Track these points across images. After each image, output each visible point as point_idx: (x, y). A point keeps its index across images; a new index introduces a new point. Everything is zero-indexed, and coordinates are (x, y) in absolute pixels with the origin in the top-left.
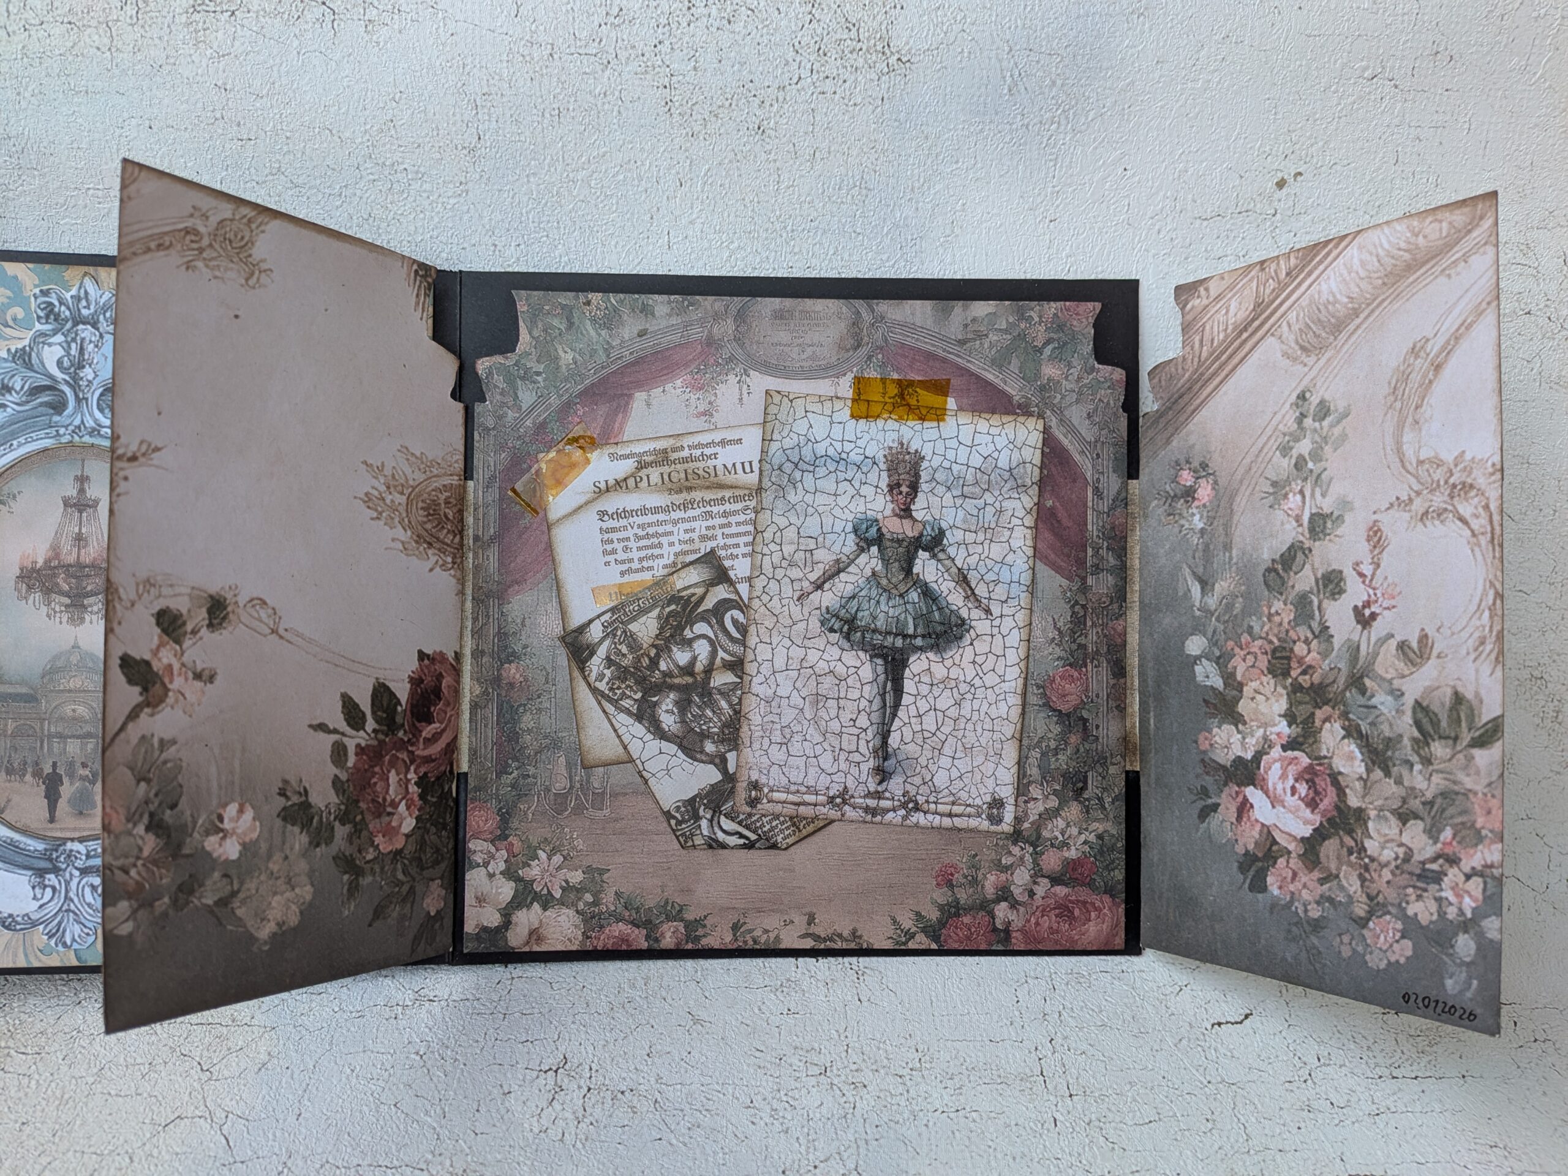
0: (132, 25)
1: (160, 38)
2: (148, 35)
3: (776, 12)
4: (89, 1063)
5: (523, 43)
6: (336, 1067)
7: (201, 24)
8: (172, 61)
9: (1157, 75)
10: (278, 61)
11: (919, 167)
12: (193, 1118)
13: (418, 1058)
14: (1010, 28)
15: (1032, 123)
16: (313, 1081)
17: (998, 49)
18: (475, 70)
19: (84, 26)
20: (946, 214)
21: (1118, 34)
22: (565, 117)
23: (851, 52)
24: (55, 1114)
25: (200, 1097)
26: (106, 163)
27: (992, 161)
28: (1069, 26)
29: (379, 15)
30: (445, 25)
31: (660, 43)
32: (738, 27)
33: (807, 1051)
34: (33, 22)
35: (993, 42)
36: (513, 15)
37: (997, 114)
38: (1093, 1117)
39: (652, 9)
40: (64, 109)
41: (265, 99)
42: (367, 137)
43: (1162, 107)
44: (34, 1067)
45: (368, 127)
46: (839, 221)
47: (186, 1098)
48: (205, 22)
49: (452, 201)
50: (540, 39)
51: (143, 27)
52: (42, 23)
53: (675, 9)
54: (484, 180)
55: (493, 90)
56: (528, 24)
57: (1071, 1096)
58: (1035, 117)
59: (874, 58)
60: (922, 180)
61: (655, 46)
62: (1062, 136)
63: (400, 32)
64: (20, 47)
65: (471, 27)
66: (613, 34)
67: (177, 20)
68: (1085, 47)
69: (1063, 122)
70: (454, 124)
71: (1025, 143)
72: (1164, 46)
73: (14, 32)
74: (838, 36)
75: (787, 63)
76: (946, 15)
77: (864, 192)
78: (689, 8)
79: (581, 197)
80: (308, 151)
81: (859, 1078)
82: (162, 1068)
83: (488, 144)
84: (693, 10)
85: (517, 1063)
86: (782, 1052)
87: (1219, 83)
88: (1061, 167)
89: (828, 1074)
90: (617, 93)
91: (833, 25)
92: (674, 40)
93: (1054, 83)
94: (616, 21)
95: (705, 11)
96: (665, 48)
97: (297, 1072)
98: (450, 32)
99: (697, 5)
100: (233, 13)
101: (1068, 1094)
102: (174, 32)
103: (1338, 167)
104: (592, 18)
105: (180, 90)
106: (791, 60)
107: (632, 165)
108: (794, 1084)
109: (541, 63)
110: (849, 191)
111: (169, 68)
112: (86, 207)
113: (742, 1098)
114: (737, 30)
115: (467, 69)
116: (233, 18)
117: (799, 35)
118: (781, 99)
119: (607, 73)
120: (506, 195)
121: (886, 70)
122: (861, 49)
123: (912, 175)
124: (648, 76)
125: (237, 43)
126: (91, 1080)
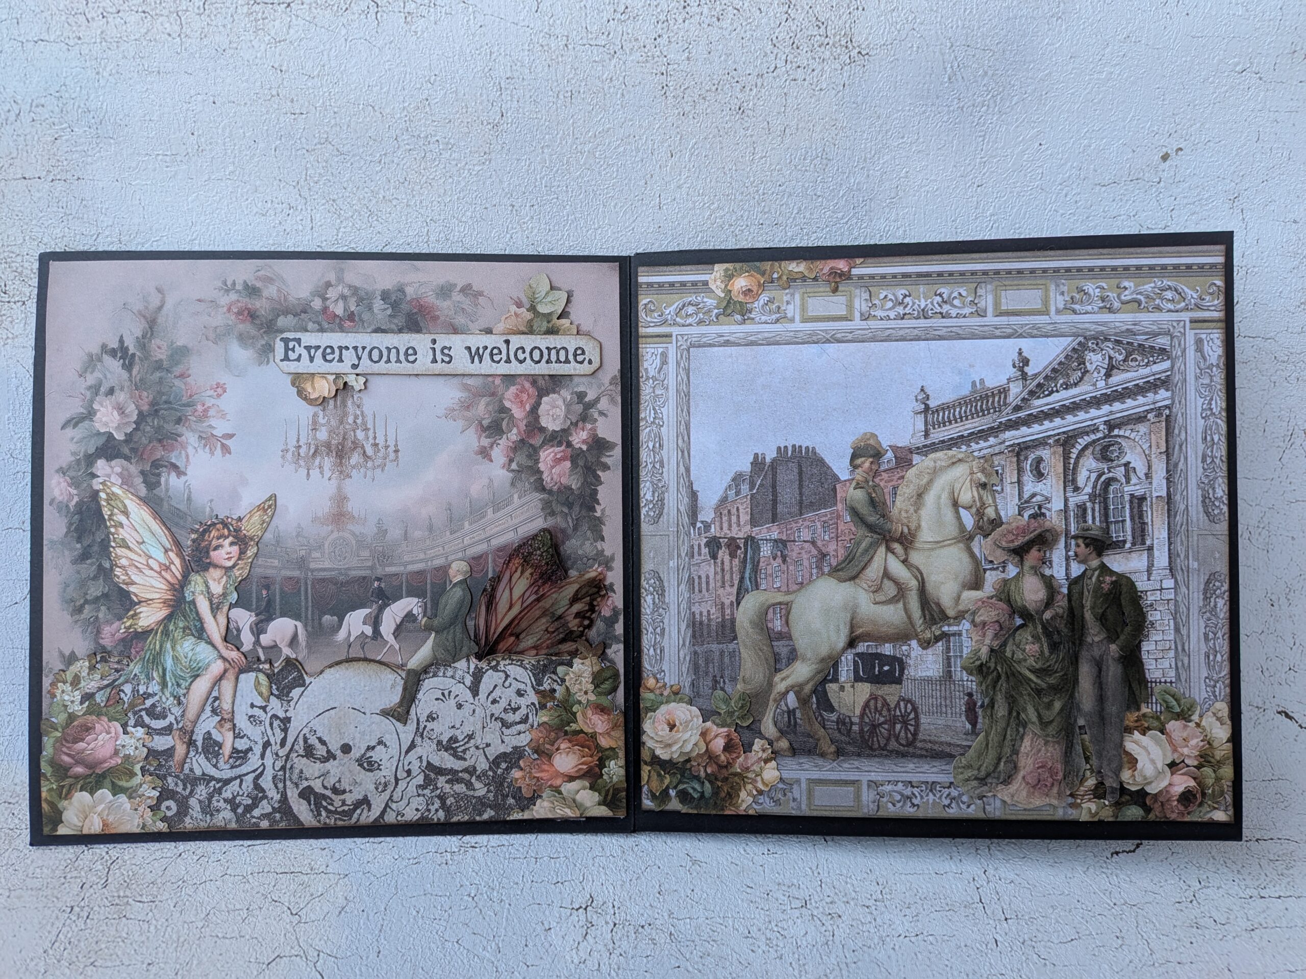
0: (200, 15)
1: (224, 26)
2: (214, 23)
3: (758, 12)
4: (196, 910)
5: (542, 35)
6: (403, 910)
7: (260, 14)
8: (235, 45)
9: (1070, 67)
10: (328, 46)
11: (871, 141)
12: (290, 957)
13: (470, 899)
14: (952, 27)
15: (966, 106)
16: (386, 922)
17: (942, 44)
18: (500, 58)
19: (156, 15)
20: (892, 180)
21: (1040, 34)
22: (577, 98)
23: (820, 46)
24: (174, 954)
25: (294, 938)
26: (174, 133)
27: (932, 136)
28: (1000, 27)
29: (417, 8)
30: (475, 18)
31: (659, 36)
32: (725, 24)
33: (789, 887)
34: (110, 10)
35: (938, 39)
36: (534, 10)
37: (938, 98)
38: (1026, 937)
39: (653, 7)
40: (138, 87)
41: (316, 79)
42: (405, 113)
43: (1072, 94)
44: (151, 914)
45: (406, 104)
46: (803, 186)
47: (282, 940)
48: (264, 13)
49: (477, 168)
50: (557, 32)
51: (209, 16)
52: (119, 12)
53: (673, 8)
54: (505, 151)
55: (516, 74)
56: (546, 18)
57: (1006, 919)
58: (969, 101)
59: (839, 51)
60: (873, 152)
61: (655, 39)
62: (990, 116)
63: (436, 23)
64: (99, 32)
65: (498, 20)
66: (620, 29)
67: (239, 11)
68: (1013, 43)
69: (992, 105)
70: (481, 103)
71: (960, 123)
72: (1076, 45)
73: (93, 19)
74: (810, 33)
75: (766, 55)
76: (899, 16)
77: (825, 161)
78: (685, 7)
79: (587, 166)
80: (353, 124)
81: (834, 909)
82: (258, 912)
83: (510, 121)
84: (688, 8)
85: (553, 902)
86: (769, 888)
87: (1119, 74)
88: (988, 142)
89: (808, 906)
90: (621, 79)
91: (805, 23)
92: (672, 34)
93: (986, 73)
94: (622, 17)
95: (698, 10)
96: (663, 41)
97: (372, 914)
98: (479, 24)
99: (691, 4)
100: (289, 5)
101: (1003, 918)
102: (236, 21)
103: (1211, 144)
104: (601, 15)
105: (241, 71)
106: (769, 52)
107: (631, 139)
108: (782, 916)
109: (557, 52)
110: (812, 160)
111: (232, 51)
112: (155, 170)
113: (741, 929)
114: (725, 26)
115: (494, 56)
116: (288, 9)
117: (777, 31)
118: (759, 84)
119: (614, 61)
120: (523, 164)
121: (848, 61)
122: (828, 44)
123: (865, 148)
124: (648, 65)
125: (292, 31)
126: (200, 925)
